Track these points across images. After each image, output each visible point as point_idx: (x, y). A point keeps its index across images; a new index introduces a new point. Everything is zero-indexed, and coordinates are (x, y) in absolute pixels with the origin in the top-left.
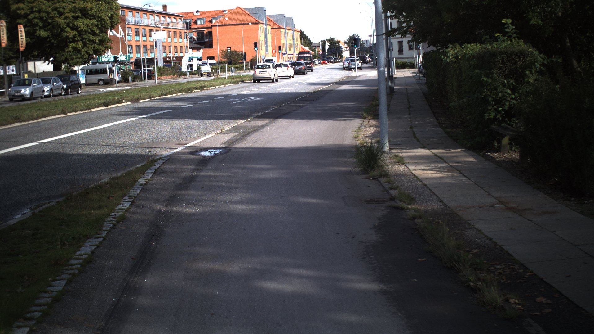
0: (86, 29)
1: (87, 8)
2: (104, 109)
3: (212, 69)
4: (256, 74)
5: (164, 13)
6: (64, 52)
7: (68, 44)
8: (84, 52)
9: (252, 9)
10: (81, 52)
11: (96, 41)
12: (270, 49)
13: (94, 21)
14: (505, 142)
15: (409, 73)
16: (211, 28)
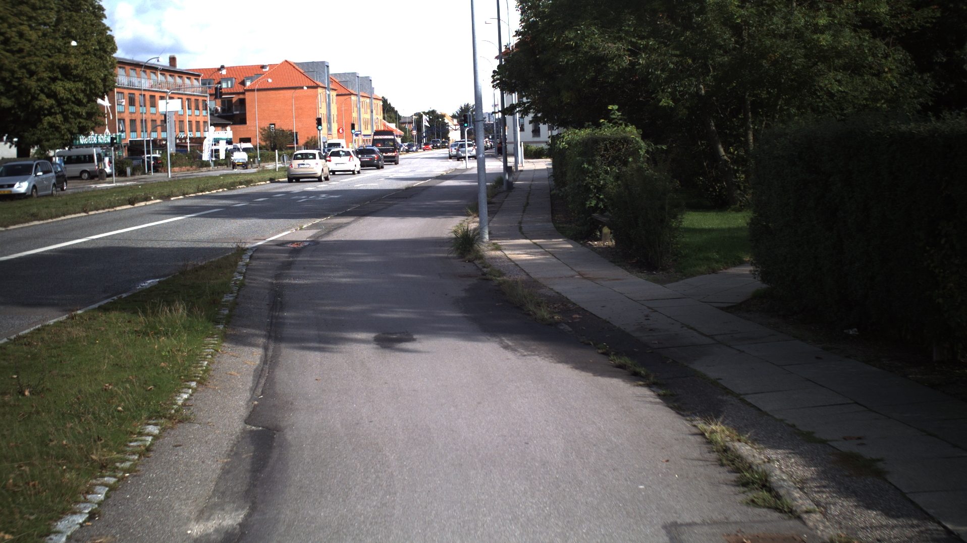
0: (69, 96)
1: (70, 65)
2: (130, 208)
3: (249, 157)
4: (293, 169)
5: (171, 70)
6: (35, 130)
7: (42, 117)
8: (65, 130)
9: (307, 63)
10: (60, 130)
11: (82, 114)
12: (335, 127)
13: (80, 85)
14: (606, 230)
15: (543, 164)
16: (243, 93)
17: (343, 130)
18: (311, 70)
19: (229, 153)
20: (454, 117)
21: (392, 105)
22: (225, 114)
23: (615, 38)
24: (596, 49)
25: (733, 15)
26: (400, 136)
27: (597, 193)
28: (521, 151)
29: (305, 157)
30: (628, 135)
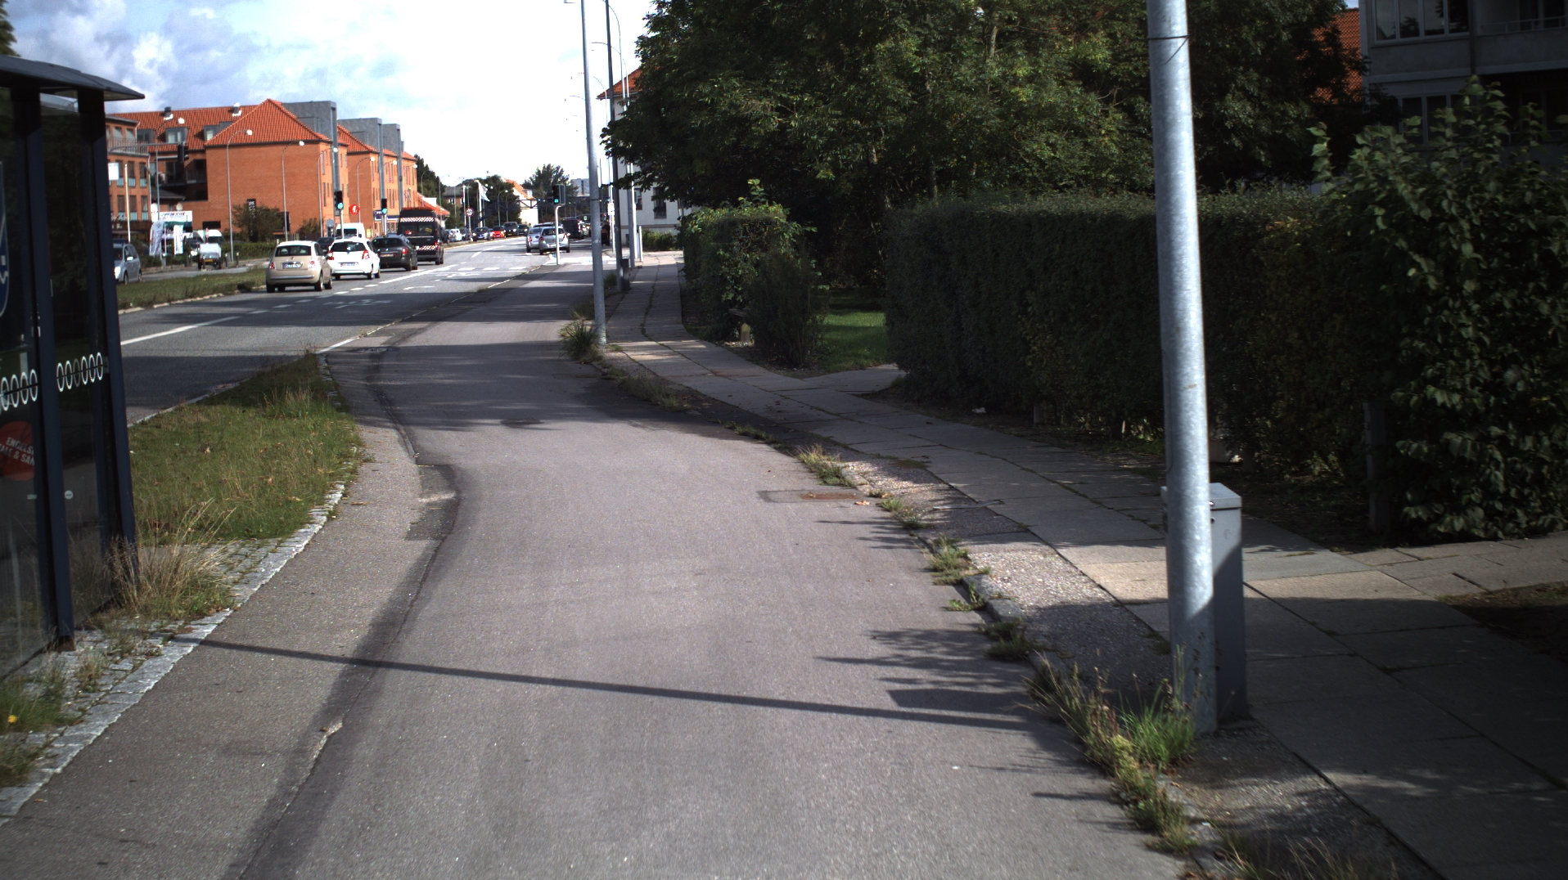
4: (275, 270)
14: (746, 328)
15: (671, 258)
16: (203, 152)
17: (357, 208)
18: (308, 115)
19: (189, 245)
20: (526, 186)
21: (431, 168)
22: (173, 185)
23: (761, 93)
24: (737, 107)
25: (909, 64)
26: (444, 218)
27: (735, 284)
28: (637, 240)
29: (292, 251)
30: (770, 216)
